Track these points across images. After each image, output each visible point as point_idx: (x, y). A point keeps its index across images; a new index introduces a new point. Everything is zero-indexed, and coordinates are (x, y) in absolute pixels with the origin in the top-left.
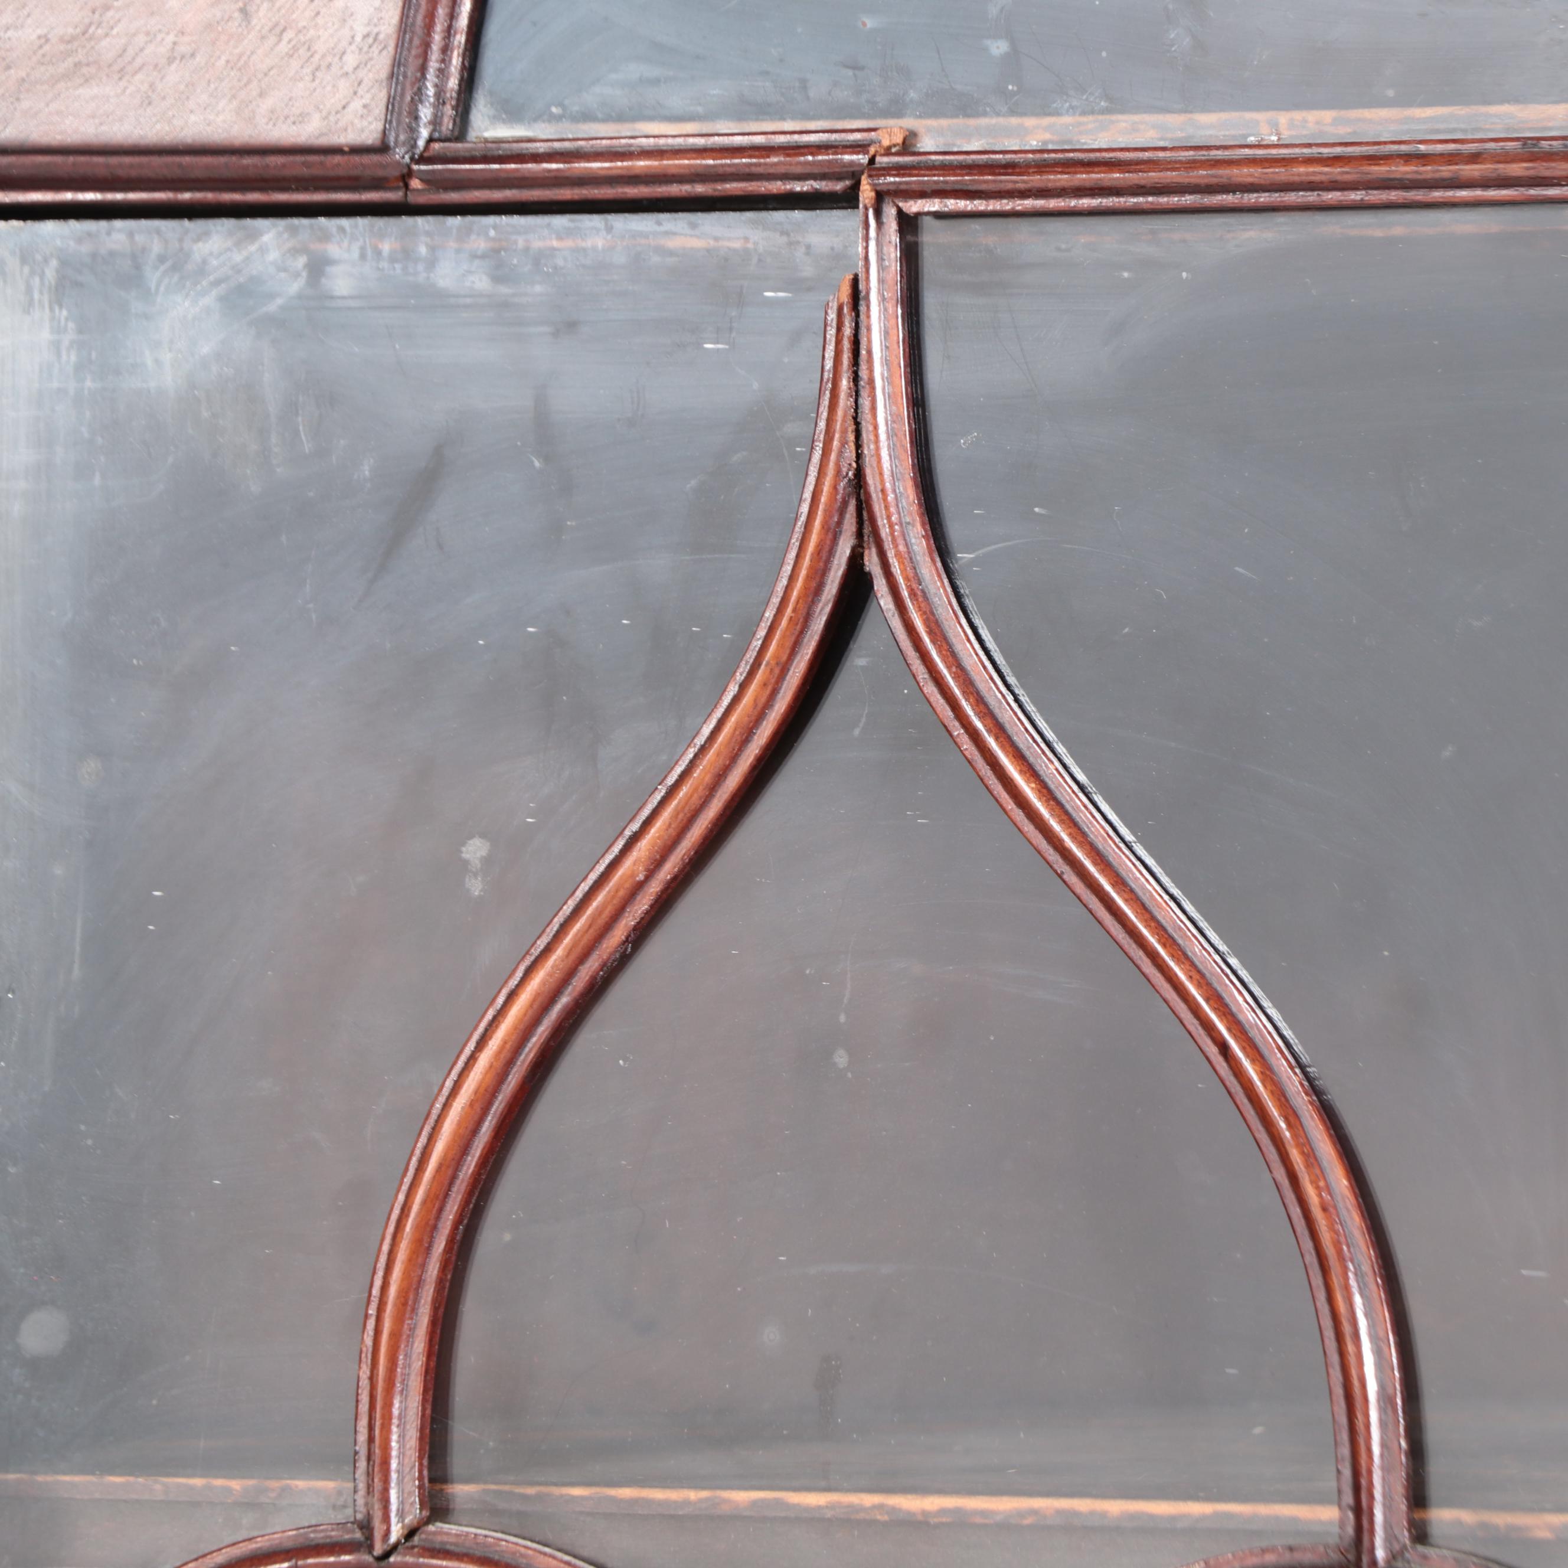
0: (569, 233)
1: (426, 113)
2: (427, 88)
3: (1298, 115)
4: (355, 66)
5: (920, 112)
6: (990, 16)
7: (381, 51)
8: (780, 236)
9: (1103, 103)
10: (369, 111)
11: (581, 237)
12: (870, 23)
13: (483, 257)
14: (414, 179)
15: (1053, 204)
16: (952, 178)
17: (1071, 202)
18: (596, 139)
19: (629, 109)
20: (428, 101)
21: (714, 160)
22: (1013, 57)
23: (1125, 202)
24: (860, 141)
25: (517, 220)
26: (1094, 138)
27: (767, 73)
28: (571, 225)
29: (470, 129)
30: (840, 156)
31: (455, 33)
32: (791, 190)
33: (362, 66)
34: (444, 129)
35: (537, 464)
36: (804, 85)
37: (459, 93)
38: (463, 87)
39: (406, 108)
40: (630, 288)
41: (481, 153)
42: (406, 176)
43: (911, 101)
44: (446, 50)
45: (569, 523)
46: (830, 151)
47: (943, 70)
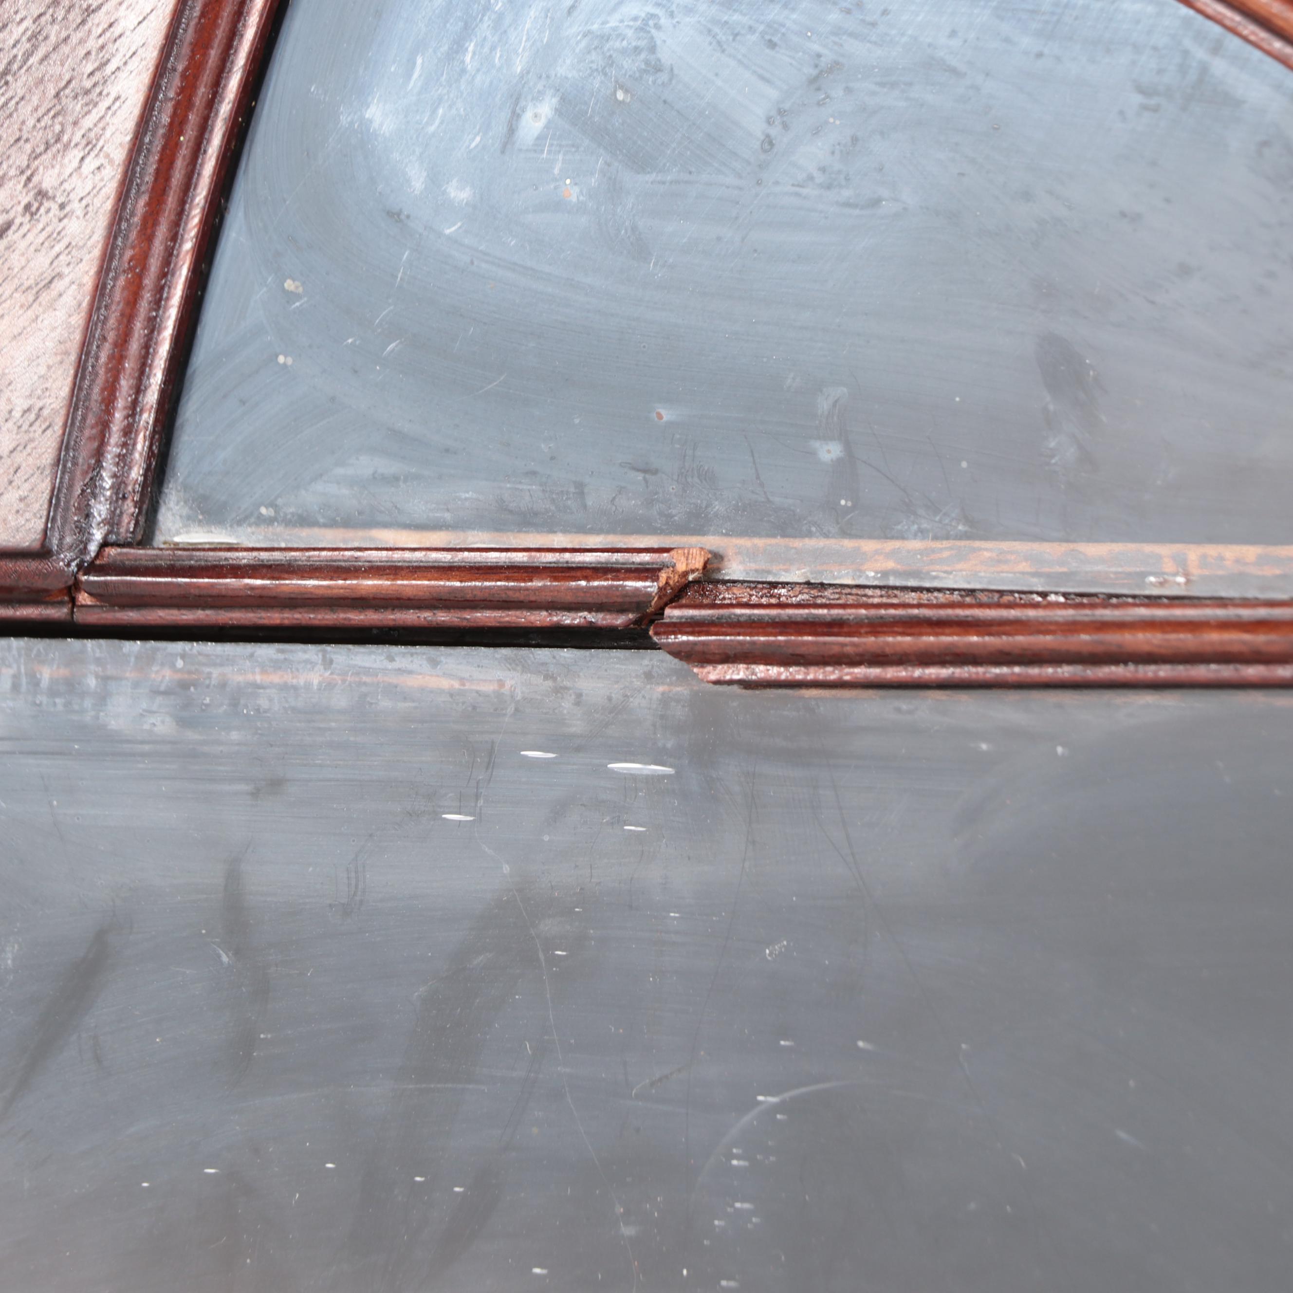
0: (277, 665)
1: (100, 509)
2: (102, 478)
3: (1212, 550)
4: (11, 448)
5: (726, 529)
6: (820, 412)
7: (44, 431)
8: (544, 680)
9: (960, 527)
10: (28, 505)
11: (292, 672)
12: (667, 415)
13: (166, 693)
14: (83, 593)
15: (892, 673)
16: (762, 639)
17: (913, 672)
18: (314, 549)
19: (359, 513)
20: (104, 496)
21: (461, 581)
22: (849, 461)
23: (984, 673)
24: (648, 563)
25: (210, 647)
26: (949, 569)
27: (534, 473)
28: (281, 656)
29: (157, 533)
30: (621, 583)
31: (142, 411)
32: (558, 622)
33: (19, 448)
34: (122, 530)
35: (225, 959)
36: (580, 490)
37: (144, 485)
38: (150, 478)
39: (74, 502)
40: (352, 739)
41: (168, 563)
42: (73, 588)
43: (716, 515)
44: (129, 431)
45: (262, 1036)
46: (609, 576)
47: (758, 478)
